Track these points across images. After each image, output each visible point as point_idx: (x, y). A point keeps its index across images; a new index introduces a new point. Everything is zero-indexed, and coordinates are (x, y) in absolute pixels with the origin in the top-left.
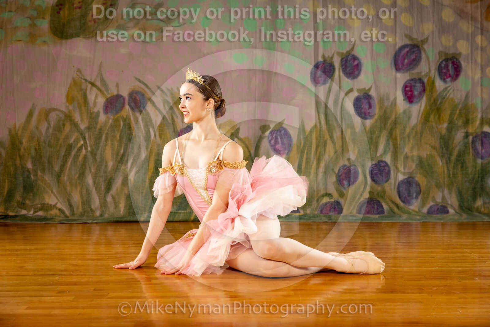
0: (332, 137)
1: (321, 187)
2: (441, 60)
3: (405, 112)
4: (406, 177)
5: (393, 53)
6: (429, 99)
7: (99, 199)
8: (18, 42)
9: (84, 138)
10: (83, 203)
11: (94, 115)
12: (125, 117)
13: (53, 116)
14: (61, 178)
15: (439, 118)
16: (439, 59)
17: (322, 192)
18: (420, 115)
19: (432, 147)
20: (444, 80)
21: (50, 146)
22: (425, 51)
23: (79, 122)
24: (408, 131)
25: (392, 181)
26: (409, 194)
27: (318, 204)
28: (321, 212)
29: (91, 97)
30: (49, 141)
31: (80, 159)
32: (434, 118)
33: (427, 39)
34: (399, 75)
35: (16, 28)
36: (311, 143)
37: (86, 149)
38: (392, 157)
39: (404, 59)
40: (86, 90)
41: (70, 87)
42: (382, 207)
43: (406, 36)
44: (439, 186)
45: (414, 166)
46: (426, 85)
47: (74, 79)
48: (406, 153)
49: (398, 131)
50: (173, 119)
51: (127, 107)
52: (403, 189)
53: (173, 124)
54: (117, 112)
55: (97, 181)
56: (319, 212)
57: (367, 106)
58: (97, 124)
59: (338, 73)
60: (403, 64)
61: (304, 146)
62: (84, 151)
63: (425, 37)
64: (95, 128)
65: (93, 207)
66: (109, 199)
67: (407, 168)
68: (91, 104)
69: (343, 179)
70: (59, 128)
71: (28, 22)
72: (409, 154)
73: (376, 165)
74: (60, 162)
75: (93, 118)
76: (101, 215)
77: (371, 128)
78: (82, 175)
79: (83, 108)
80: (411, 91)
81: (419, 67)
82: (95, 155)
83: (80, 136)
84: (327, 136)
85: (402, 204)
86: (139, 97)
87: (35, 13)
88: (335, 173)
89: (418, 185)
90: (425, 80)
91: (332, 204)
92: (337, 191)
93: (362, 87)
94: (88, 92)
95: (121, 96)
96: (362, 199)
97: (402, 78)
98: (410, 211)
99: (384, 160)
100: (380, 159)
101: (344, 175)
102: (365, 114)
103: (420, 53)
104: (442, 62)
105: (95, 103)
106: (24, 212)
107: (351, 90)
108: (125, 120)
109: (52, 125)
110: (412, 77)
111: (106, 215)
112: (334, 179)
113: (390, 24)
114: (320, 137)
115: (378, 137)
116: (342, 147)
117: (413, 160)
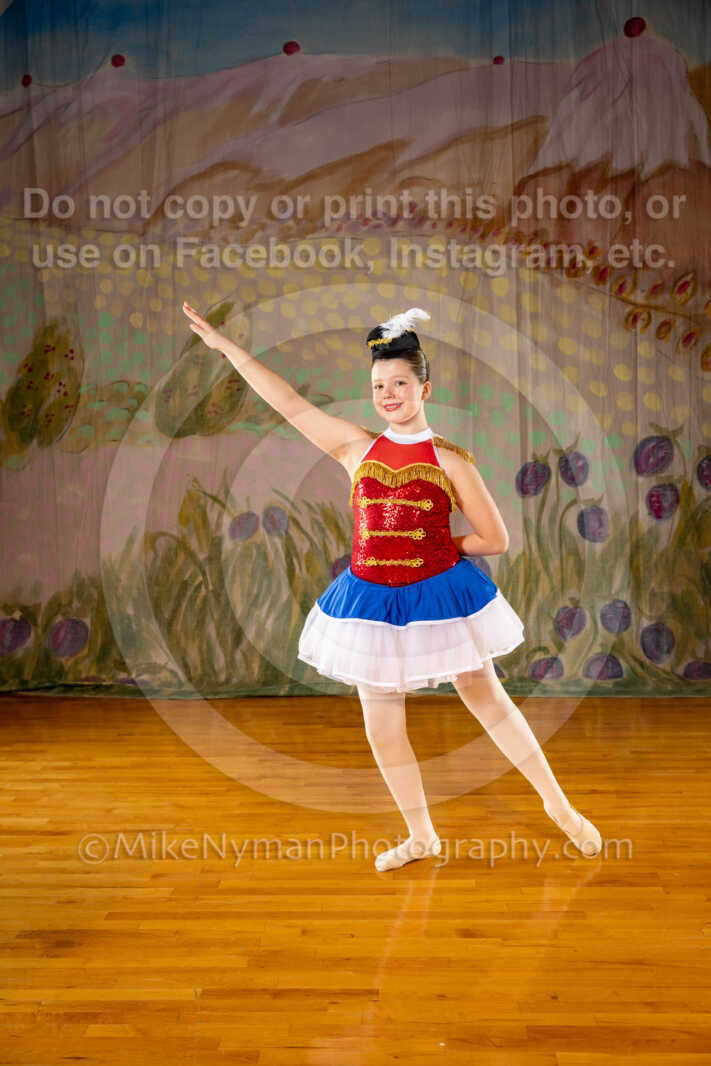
0: (546, 568)
1: (533, 639)
2: (701, 459)
3: (650, 531)
4: (653, 622)
5: (633, 449)
6: (685, 512)
7: (225, 656)
8: (113, 443)
9: (204, 573)
10: (202, 661)
11: (217, 541)
12: (258, 541)
13: (162, 543)
14: (174, 628)
15: (699, 537)
16: (699, 457)
17: (534, 646)
18: (672, 534)
19: (690, 580)
20: (706, 486)
21: (157, 583)
22: (678, 445)
23: (197, 551)
24: (655, 556)
25: (633, 627)
26: (658, 646)
27: (528, 662)
28: (533, 671)
29: (212, 516)
30: (157, 577)
31: (198, 601)
32: (693, 540)
33: (681, 428)
34: (641, 479)
35: (109, 424)
36: (518, 577)
37: (207, 588)
38: (632, 594)
39: (649, 457)
40: (206, 506)
41: (184, 502)
42: (619, 665)
43: (651, 424)
44: (699, 635)
45: (664, 607)
46: (680, 492)
47: (188, 492)
48: (653, 590)
49: (641, 559)
50: (325, 545)
51: (262, 530)
52: (649, 639)
53: (326, 553)
54: (249, 537)
55: (221, 631)
56: (530, 673)
57: (597, 524)
58: (220, 553)
59: (555, 478)
60: (647, 465)
61: (508, 583)
62: (203, 589)
63: (679, 425)
64: (220, 558)
65: (216, 667)
66: (238, 656)
67: (654, 610)
68: (213, 527)
69: (563, 627)
70: (169, 560)
71: (125, 415)
72: (657, 590)
73: (610, 606)
74: (171, 605)
75: (216, 545)
76: (228, 681)
77: (602, 555)
78: (201, 624)
79: (201, 531)
80: (659, 502)
81: (670, 468)
82: (219, 595)
83: (198, 570)
84: (540, 567)
85: (648, 662)
86: (277, 516)
87: (134, 402)
88: (552, 618)
89: (670, 633)
90: (679, 486)
91: (548, 662)
92: (555, 643)
93: (591, 497)
94: (208, 510)
95: (253, 514)
96: (590, 655)
97: (646, 483)
98: (660, 672)
99: (621, 598)
100: (616, 597)
101: (565, 621)
102: (594, 534)
103: (672, 447)
104: (702, 461)
105: (218, 525)
106: (123, 676)
107: (574, 502)
108: (259, 547)
109: (160, 554)
110: (662, 482)
111: (235, 680)
112: (550, 626)
113: (629, 407)
114: (530, 567)
115: (613, 567)
116: (562, 580)
117: (662, 599)
